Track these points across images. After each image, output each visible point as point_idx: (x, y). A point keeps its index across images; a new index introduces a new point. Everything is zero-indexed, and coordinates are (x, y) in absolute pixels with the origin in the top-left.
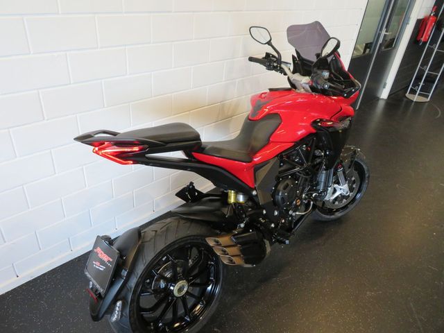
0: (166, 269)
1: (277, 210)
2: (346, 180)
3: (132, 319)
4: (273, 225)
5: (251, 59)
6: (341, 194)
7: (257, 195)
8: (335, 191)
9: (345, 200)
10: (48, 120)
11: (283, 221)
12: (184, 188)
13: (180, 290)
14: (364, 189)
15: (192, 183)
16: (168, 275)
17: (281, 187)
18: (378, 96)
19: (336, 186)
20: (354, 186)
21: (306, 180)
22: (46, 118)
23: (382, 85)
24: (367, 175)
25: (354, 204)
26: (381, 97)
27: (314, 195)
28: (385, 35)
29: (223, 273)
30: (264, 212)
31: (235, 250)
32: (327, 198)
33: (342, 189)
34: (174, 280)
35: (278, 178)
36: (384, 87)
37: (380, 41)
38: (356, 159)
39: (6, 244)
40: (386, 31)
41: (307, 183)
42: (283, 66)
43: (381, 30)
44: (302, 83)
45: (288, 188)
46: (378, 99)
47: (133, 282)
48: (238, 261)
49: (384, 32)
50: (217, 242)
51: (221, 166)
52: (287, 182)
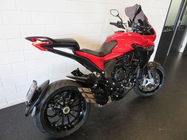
0: (61, 101)
1: (114, 82)
2: (152, 77)
3: (42, 118)
4: (112, 89)
5: (111, 23)
6: (150, 84)
7: (104, 74)
8: (147, 82)
9: (153, 87)
10: (23, 38)
11: (118, 89)
12: (75, 70)
13: (66, 111)
14: (163, 83)
15: (78, 69)
16: (62, 103)
17: (116, 72)
18: (179, 51)
19: (147, 79)
20: (157, 81)
21: (130, 72)
22: (22, 37)
23: (181, 46)
24: (164, 77)
25: (158, 90)
26: (180, 52)
27: (135, 80)
28: (180, 23)
29: (87, 107)
30: (107, 82)
31: (91, 96)
32: (143, 85)
33: (151, 81)
34: (64, 106)
35: (115, 68)
36: (181, 47)
37: (178, 25)
38: (157, 68)
39: (3, 88)
40: (181, 21)
41: (131, 74)
42: (123, 25)
43: (178, 20)
44: (130, 30)
45: (120, 73)
46: (179, 53)
47: (43, 101)
48: (93, 101)
49: (179, 21)
50: (83, 90)
51: (87, 58)
52: (119, 70)
